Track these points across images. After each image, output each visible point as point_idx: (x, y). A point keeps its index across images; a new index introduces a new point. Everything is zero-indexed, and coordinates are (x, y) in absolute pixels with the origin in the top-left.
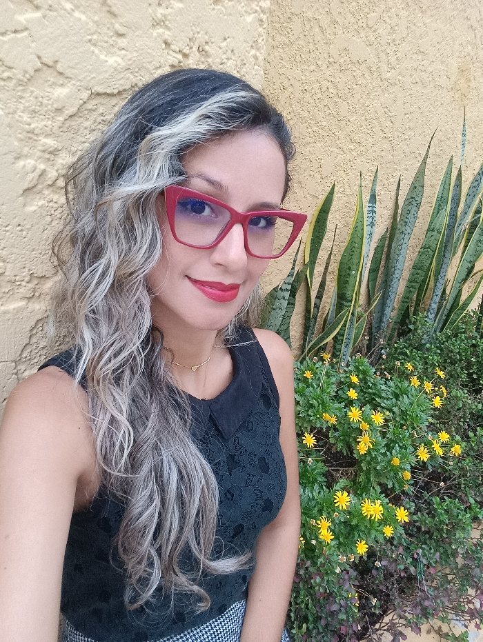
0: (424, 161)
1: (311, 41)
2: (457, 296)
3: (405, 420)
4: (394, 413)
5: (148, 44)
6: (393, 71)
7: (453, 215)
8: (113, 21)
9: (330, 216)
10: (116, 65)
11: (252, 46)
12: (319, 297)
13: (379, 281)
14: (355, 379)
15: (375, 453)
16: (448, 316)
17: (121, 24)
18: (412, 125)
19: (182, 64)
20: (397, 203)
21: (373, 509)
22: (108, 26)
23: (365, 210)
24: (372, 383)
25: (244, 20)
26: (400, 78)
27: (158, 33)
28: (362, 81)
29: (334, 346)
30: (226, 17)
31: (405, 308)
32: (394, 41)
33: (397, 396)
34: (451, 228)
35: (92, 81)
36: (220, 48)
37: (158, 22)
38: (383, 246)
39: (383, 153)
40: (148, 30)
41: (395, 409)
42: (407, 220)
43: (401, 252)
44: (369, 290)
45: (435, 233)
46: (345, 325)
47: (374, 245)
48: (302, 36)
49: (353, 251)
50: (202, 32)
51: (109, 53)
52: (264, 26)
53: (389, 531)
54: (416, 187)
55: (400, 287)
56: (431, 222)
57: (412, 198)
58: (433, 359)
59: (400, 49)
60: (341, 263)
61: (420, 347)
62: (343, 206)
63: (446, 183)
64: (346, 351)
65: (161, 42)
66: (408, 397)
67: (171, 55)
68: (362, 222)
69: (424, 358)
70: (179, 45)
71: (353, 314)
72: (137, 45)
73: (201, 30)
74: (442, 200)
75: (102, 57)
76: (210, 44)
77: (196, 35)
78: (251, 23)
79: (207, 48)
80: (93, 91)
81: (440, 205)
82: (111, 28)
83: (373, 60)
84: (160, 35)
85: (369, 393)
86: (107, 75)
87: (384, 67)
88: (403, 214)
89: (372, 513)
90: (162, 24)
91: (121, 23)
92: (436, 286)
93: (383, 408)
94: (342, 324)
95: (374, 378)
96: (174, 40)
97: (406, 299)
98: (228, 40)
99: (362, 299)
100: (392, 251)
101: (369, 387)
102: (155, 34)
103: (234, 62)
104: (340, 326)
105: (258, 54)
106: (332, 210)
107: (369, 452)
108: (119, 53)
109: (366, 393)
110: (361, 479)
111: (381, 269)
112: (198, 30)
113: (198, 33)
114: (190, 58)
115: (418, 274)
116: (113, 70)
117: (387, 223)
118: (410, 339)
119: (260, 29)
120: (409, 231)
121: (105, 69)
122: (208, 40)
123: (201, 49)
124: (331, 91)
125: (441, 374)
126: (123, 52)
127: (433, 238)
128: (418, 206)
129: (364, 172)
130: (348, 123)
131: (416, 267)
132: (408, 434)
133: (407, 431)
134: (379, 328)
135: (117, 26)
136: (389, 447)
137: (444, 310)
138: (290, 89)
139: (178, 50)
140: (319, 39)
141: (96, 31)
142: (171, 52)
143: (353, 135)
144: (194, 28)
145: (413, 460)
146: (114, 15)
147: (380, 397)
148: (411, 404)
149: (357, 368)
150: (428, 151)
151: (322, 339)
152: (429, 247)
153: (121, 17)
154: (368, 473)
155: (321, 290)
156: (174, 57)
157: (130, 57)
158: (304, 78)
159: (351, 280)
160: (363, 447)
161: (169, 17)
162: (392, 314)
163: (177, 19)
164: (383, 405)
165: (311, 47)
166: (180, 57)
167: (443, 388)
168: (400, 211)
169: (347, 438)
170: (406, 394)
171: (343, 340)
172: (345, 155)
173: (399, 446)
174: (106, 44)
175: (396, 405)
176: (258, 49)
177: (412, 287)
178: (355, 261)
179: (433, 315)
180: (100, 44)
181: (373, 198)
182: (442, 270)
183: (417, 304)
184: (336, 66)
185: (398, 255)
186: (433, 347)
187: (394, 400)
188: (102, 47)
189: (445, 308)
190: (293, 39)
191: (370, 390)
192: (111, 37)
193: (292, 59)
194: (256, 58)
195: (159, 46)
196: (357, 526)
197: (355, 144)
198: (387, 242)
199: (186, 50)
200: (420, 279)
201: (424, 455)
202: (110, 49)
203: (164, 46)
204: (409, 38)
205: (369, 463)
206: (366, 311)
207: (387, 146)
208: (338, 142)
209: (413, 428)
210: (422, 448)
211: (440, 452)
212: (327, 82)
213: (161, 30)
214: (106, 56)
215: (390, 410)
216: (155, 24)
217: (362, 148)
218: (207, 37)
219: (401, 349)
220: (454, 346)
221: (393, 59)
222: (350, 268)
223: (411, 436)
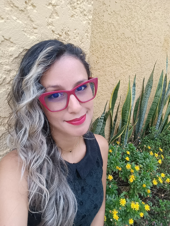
0: (153, 72)
1: (111, 30)
2: (167, 119)
3: (148, 168)
4: (143, 165)
5: (45, 31)
6: (141, 40)
7: (164, 91)
8: (32, 23)
9: (119, 91)
10: (33, 39)
11: (86, 32)
12: (115, 121)
13: (138, 114)
14: (128, 153)
15: (137, 182)
16: (163, 127)
17: (35, 25)
18: (148, 59)
19: (59, 38)
20: (143, 86)
21: (135, 206)
22: (30, 25)
23: (132, 89)
24: (135, 153)
25: (83, 23)
26: (143, 43)
27: (49, 27)
28: (129, 44)
29: (121, 139)
30: (75, 22)
31: (147, 125)
32: (140, 30)
33: (145, 159)
34: (163, 95)
35: (24, 45)
36: (74, 33)
37: (49, 23)
38: (139, 102)
39: (138, 69)
40: (46, 26)
41: (144, 164)
42: (147, 93)
43: (145, 104)
44: (134, 118)
45: (158, 97)
46: (125, 131)
47: (135, 102)
48: (107, 29)
49: (127, 104)
50: (66, 27)
51: (30, 35)
53: (142, 215)
54: (150, 81)
55: (145, 116)
56: (156, 93)
57: (149, 85)
58: (158, 143)
59: (143, 33)
60: (123, 108)
61: (153, 139)
62: (123, 88)
63: (161, 80)
64: (126, 140)
66: (149, 159)
67: (55, 35)
68: (130, 94)
69: (155, 143)
70: (58, 32)
71: (128, 127)
72: (41, 32)
73: (66, 26)
74: (160, 86)
75: (28, 36)
76: (70, 31)
77: (64, 28)
78: (85, 24)
79: (68, 33)
80: (24, 49)
81: (159, 87)
82: (32, 26)
83: (133, 37)
84: (50, 28)
85: (134, 157)
86: (30, 43)
87: (137, 39)
88: (146, 90)
89: (135, 207)
90: (51, 24)
91: (35, 24)
92: (159, 116)
93: (140, 163)
94: (124, 131)
95: (136, 151)
96: (56, 30)
97: (147, 121)
98: (76, 30)
99: (131, 121)
100: (142, 104)
101: (134, 155)
102: (48, 28)
103: (79, 38)
104: (123, 132)
105: (88, 35)
106: (119, 89)
107: (134, 181)
108: (35, 35)
109: (133, 157)
110: (131, 192)
111: (138, 110)
112: (65, 26)
113: (65, 27)
114: (62, 36)
115: (152, 112)
116: (32, 41)
117: (140, 94)
118: (149, 136)
119: (89, 26)
120: (148, 96)
121: (29, 40)
122: (69, 30)
123: (66, 33)
124: (118, 47)
125: (161, 150)
126: (36, 34)
127: (157, 99)
128: (151, 87)
129: (131, 75)
130: (125, 59)
131: (151, 109)
132: (149, 174)
133: (148, 173)
134: (138, 131)
135: (34, 25)
136: (142, 179)
137: (162, 125)
138: (103, 47)
139: (57, 33)
140: (114, 30)
141: (26, 27)
142: (55, 34)
143: (127, 63)
144: (63, 26)
145: (151, 185)
146: (33, 21)
147: (139, 159)
148: (150, 162)
149: (130, 147)
150: (154, 68)
151: (116, 136)
152: (155, 102)
153: (35, 22)
154: (134, 189)
155: (116, 118)
156: (56, 36)
157: (39, 36)
158: (108, 43)
159: (127, 115)
160: (132, 179)
161: (54, 22)
162: (143, 126)
163: (57, 22)
164: (139, 162)
165: (111, 33)
166: (58, 36)
167: (162, 155)
168: (144, 89)
169: (126, 175)
170: (148, 158)
171: (124, 137)
172: (124, 70)
173: (146, 179)
174: (29, 32)
175: (144, 162)
176: (88, 33)
177: (150, 117)
178: (128, 108)
179: (158, 127)
180: (27, 31)
181: (134, 85)
182: (161, 111)
183: (152, 123)
184: (120, 39)
185: (144, 105)
186: (158, 139)
187: (144, 160)
188: (28, 33)
189: (162, 124)
190: (104, 30)
191: (135, 156)
192: (31, 29)
193: (104, 37)
195: (50, 32)
196: (129, 212)
197: (127, 66)
198: (140, 100)
199: (61, 34)
200: (153, 114)
201: (155, 183)
202: (31, 33)
203: (52, 32)
204: (146, 30)
205: (134, 186)
206: (133, 126)
207: (139, 66)
208: (121, 65)
209: (151, 172)
210: (154, 180)
211: (161, 182)
212: (116, 45)
213: (51, 27)
214: (29, 36)
215: (142, 164)
216: (48, 24)
217: (130, 67)
218: (68, 29)
219: (146, 140)
220: (166, 138)
221: (140, 37)
222: (126, 110)
223: (150, 175)
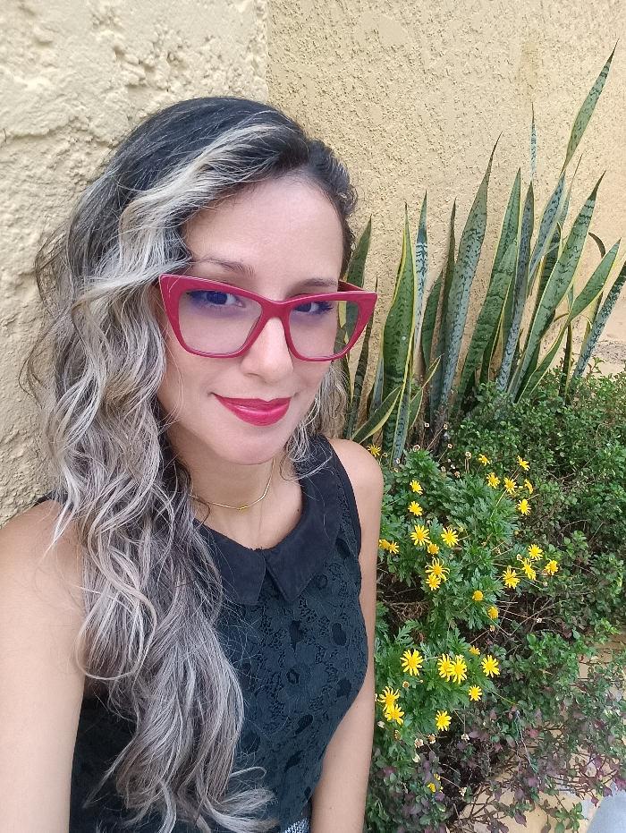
0: (486, 180)
1: (327, 21)
2: (535, 350)
3: (484, 534)
4: (468, 523)
5: (87, 53)
6: (439, 58)
7: (525, 247)
8: (30, 22)
9: (367, 262)
10: (40, 90)
11: (249, 48)
12: (361, 372)
13: (435, 342)
14: (417, 487)
15: (450, 583)
16: (524, 380)
17: (44, 27)
18: (466, 130)
19: (145, 82)
20: (452, 236)
21: (453, 668)
22: (22, 30)
23: (414, 250)
24: (436, 483)
25: (234, 9)
26: (449, 68)
27: (103, 37)
28: (398, 74)
29: (385, 436)
30: (206, 7)
31: (470, 375)
32: (437, 16)
33: (470, 500)
34: (524, 264)
35: (5, 118)
36: (201, 54)
37: (101, 19)
38: (437, 296)
39: (431, 171)
40: (87, 33)
41: (470, 519)
42: (467, 260)
43: (462, 301)
44: (423, 353)
45: (505, 275)
46: (396, 408)
47: (426, 295)
48: (313, 15)
49: (402, 311)
50: (171, 32)
51: (27, 73)
52: (264, 17)
53: (475, 693)
54: (476, 215)
55: (462, 345)
56: (498, 261)
57: (472, 230)
58: (510, 439)
59: (447, 29)
60: (387, 327)
61: (491, 425)
62: (383, 246)
63: (513, 207)
64: (400, 440)
65: (110, 50)
66: (485, 500)
67: (127, 70)
68: (411, 271)
69: (500, 439)
70: (138, 53)
71: (406, 392)
72: (71, 58)
73: (170, 28)
74: (510, 229)
75: (18, 79)
76: (185, 48)
77: (163, 37)
78: (243, 13)
79: (181, 55)
80: (8, 133)
81: (507, 236)
82: (28, 34)
83: (411, 45)
84: (106, 40)
85: (434, 496)
86: (28, 107)
87: (427, 54)
88: (462, 251)
89: (453, 673)
90: (109, 22)
91: (43, 25)
92: (508, 341)
93: (454, 517)
94: (393, 407)
95: (440, 474)
96: (131, 46)
97: (470, 363)
98: (212, 41)
99: (416, 369)
100: (449, 301)
101: (433, 489)
102: (99, 39)
103: (224, 73)
104: (391, 410)
105: (258, 59)
106: (370, 253)
107: (442, 584)
108: (44, 71)
109: (429, 496)
110: (433, 618)
111: (437, 325)
112: (166, 29)
113: (166, 33)
114: (157, 72)
115: (484, 329)
116: (36, 98)
117: (441, 264)
118: (478, 414)
119: (259, 22)
120: (471, 273)
121: (24, 97)
122: (181, 43)
123: (172, 57)
124: (359, 90)
125: (524, 464)
126: (51, 69)
127: (502, 281)
128: (481, 239)
129: (409, 199)
130: (385, 134)
131: (483, 321)
132: (489, 552)
133: (487, 549)
134: (438, 401)
135: (37, 30)
136: (467, 574)
137: (519, 372)
138: (303, 92)
139: (136, 61)
140: (338, 18)
141: (4, 40)
142: (126, 65)
143: (391, 150)
144: (158, 26)
145: (499, 588)
146: (30, 13)
147: (448, 501)
148: (491, 510)
149: (416, 464)
150: (490, 166)
151: (368, 429)
152: (497, 294)
153: (41, 15)
154: (441, 608)
155: (362, 363)
156: (132, 72)
157: (62, 77)
158: (320, 75)
159: (401, 348)
160: (434, 578)
161: (118, 12)
162: (453, 382)
163: (132, 13)
164: (453, 513)
165: (328, 30)
166: (141, 71)
167: (528, 482)
168: (457, 248)
169: (410, 564)
170: (482, 497)
171: (394, 427)
172: (382, 178)
173: (480, 570)
174: (22, 59)
175: (471, 513)
176: (257, 52)
177: (479, 346)
178: (405, 323)
179: (506, 380)
180: (11, 59)
181: (423, 234)
182: (515, 322)
183: (485, 367)
184: (363, 56)
185: (458, 305)
186: (509, 424)
187: (467, 505)
188: (16, 64)
189: (520, 369)
190: (302, 20)
191: (434, 492)
192: (29, 47)
193: (303, 49)
194: (255, 64)
195: (108, 58)
196: (434, 690)
197: (394, 162)
198: (442, 289)
199: (150, 61)
200: (488, 336)
201: (511, 580)
202: (29, 67)
203: (114, 56)
204: (458, 13)
205: (442, 597)
206: (421, 383)
207: (437, 161)
208: (372, 161)
209: (496, 544)
210: (509, 571)
211: (531, 574)
212: (351, 79)
213: (107, 32)
214: (23, 77)
215: (462, 519)
216: (98, 22)
217: (404, 167)
218: (179, 39)
219: (469, 430)
220: (535, 418)
221: (438, 43)
222: (398, 334)
223: (494, 554)
